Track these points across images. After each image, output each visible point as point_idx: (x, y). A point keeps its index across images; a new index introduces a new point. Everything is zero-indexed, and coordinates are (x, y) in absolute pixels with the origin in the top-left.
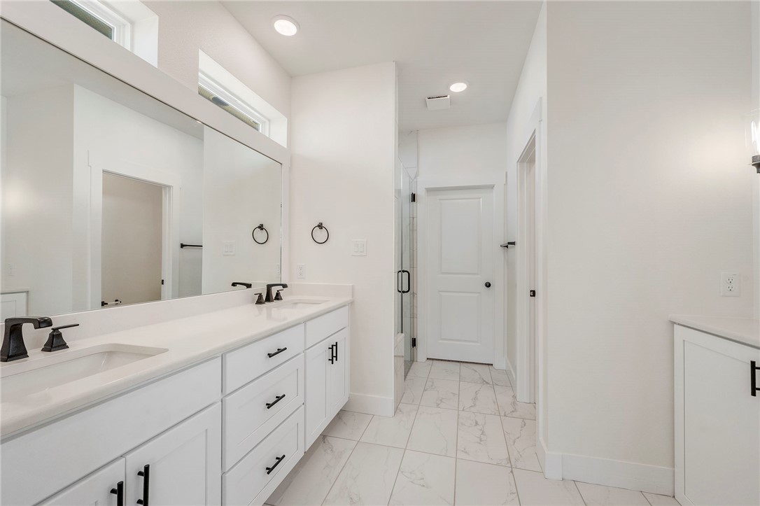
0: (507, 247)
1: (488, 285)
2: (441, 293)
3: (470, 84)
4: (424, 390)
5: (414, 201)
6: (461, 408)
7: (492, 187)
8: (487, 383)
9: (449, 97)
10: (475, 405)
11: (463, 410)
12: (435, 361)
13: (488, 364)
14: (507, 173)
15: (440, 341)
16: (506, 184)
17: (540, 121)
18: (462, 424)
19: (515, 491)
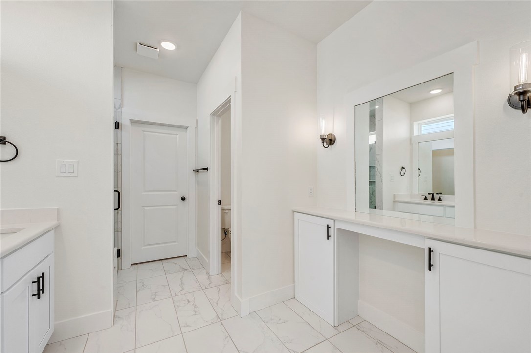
0: (198, 171)
1: (183, 199)
2: (146, 208)
3: (178, 47)
4: (137, 292)
5: (118, 128)
6: (173, 295)
7: (186, 128)
8: (187, 270)
9: (158, 50)
10: (183, 289)
11: (176, 295)
12: (138, 265)
13: (184, 256)
14: (197, 120)
15: (143, 247)
16: (196, 128)
17: (235, 92)
18: (178, 306)
19: (227, 335)
